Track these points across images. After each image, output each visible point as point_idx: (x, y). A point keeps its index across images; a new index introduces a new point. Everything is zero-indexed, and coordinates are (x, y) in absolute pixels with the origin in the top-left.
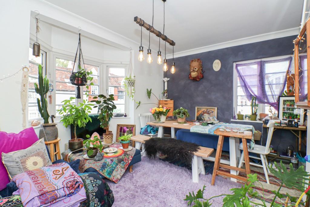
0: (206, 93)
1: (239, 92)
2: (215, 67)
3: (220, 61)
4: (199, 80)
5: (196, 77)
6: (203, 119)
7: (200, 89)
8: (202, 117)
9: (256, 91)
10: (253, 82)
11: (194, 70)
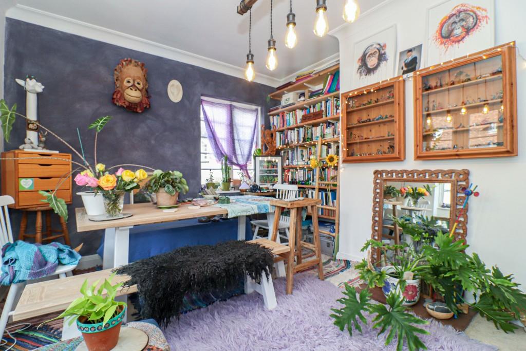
0: (153, 142)
1: (206, 145)
2: (173, 93)
3: (182, 85)
4: (140, 111)
5: (136, 104)
6: (150, 199)
7: (139, 131)
8: (146, 195)
9: (225, 146)
10: (222, 133)
11: (134, 85)
